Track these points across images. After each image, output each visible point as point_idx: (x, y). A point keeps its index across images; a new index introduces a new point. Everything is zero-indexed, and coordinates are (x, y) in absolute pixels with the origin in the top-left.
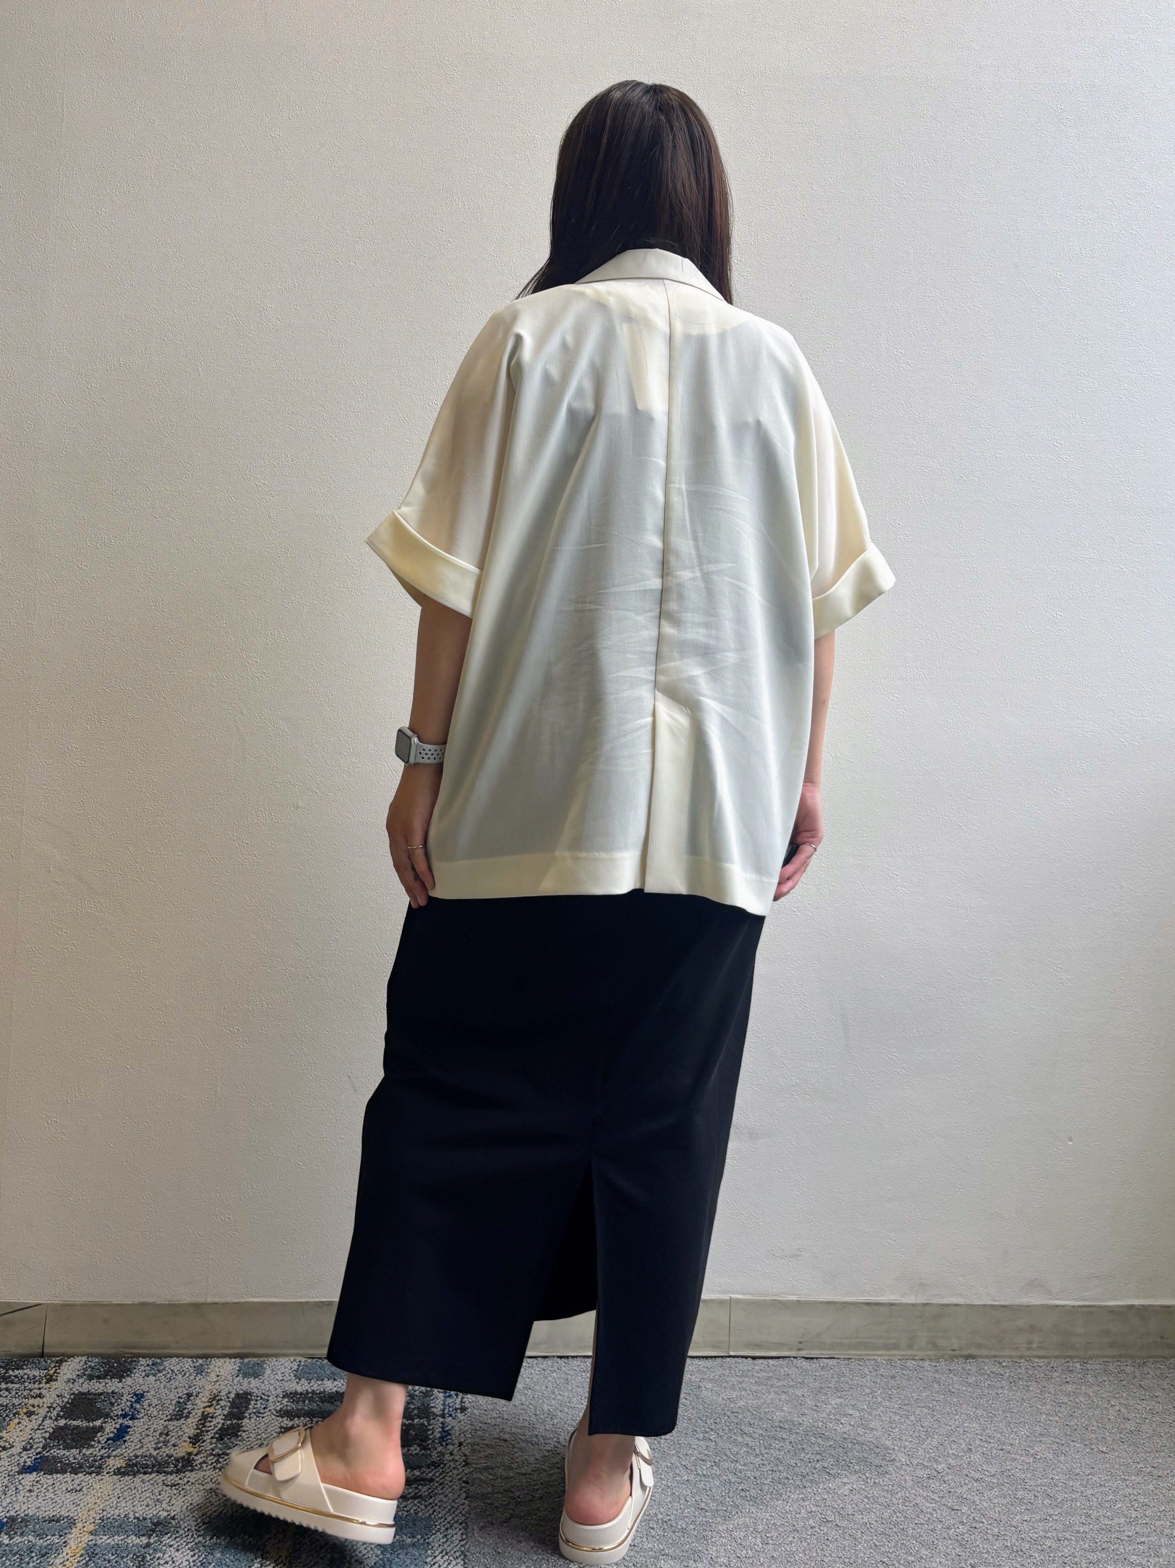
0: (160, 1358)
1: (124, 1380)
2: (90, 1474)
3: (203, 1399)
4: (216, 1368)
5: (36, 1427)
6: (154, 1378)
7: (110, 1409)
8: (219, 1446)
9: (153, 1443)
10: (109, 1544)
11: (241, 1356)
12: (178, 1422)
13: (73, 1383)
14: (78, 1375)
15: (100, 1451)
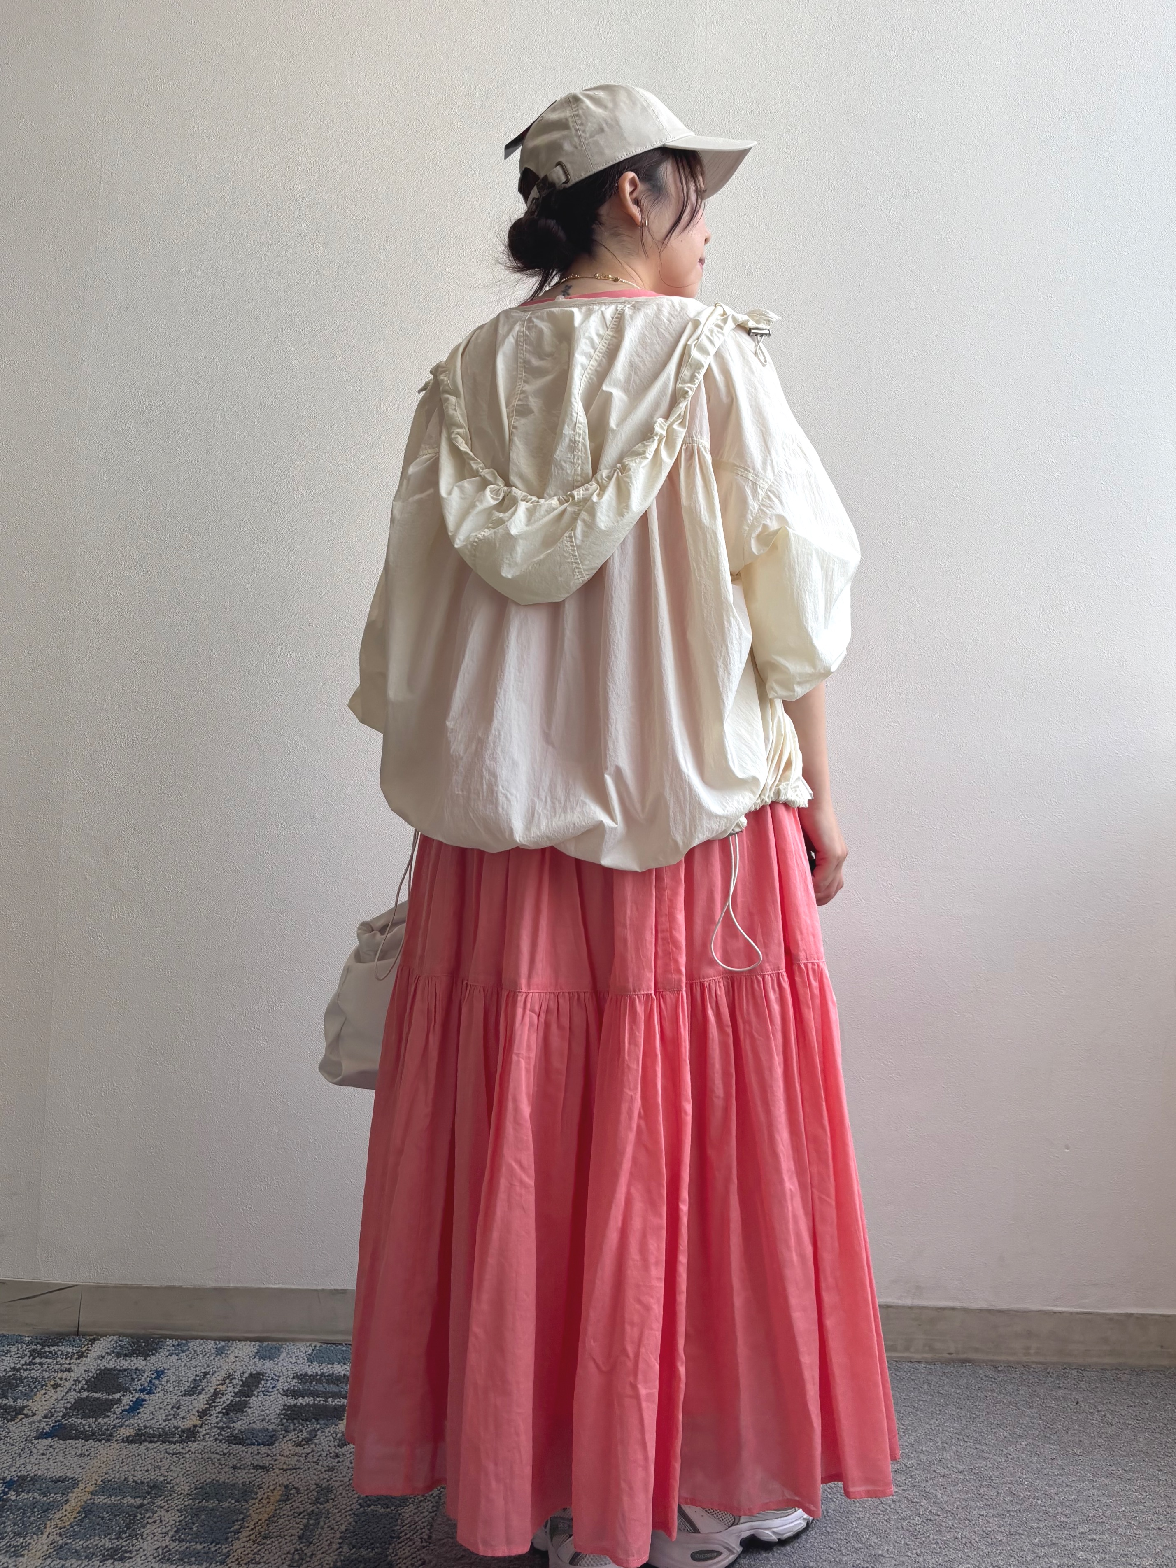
0: (186, 1340)
1: (149, 1358)
2: (100, 1441)
3: (218, 1378)
4: (236, 1351)
5: (60, 1398)
6: (177, 1357)
7: (130, 1384)
8: (224, 1419)
9: (164, 1415)
10: (105, 1504)
11: (261, 1340)
12: (193, 1397)
13: (101, 1360)
14: (107, 1353)
15: (114, 1420)
